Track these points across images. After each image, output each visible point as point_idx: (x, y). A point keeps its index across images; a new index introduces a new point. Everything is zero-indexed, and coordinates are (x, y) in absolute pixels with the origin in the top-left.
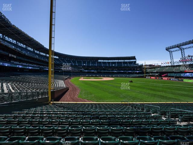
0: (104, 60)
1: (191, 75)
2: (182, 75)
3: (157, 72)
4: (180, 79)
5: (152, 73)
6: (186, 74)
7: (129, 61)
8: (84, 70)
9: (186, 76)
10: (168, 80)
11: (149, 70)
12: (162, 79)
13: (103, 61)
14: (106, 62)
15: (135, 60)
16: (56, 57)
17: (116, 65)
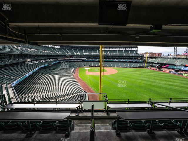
0: (105, 48)
2: (182, 68)
3: (158, 63)
4: (180, 73)
5: (153, 63)
6: (186, 68)
7: (130, 49)
8: (86, 59)
9: (186, 70)
11: (150, 60)
12: (163, 70)
15: (137, 49)
16: (57, 46)
17: (118, 54)
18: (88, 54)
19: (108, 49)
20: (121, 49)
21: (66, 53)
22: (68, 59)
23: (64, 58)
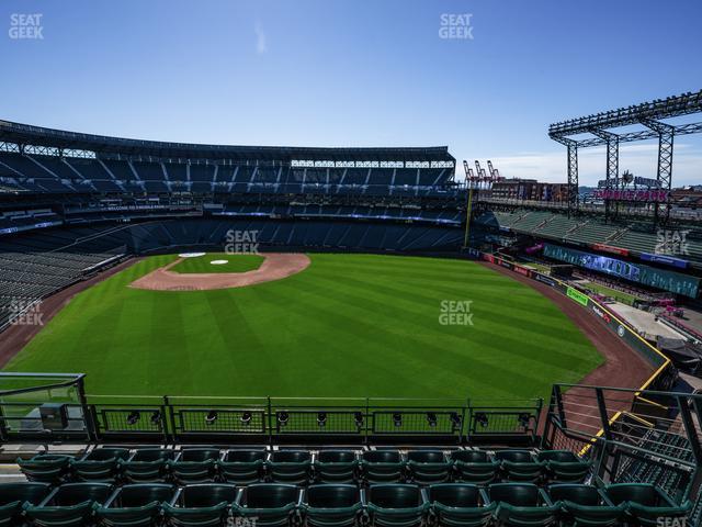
0: (315, 160)
1: (615, 266)
2: (584, 261)
3: (510, 234)
4: (560, 283)
6: (595, 260)
7: (425, 165)
8: (221, 210)
12: (514, 267)
13: (309, 164)
14: (324, 170)
15: (449, 164)
16: (79, 152)
17: (364, 187)
18: (231, 184)
19: (330, 164)
20: (385, 165)
21: (119, 182)
22: (126, 208)
23: (105, 204)
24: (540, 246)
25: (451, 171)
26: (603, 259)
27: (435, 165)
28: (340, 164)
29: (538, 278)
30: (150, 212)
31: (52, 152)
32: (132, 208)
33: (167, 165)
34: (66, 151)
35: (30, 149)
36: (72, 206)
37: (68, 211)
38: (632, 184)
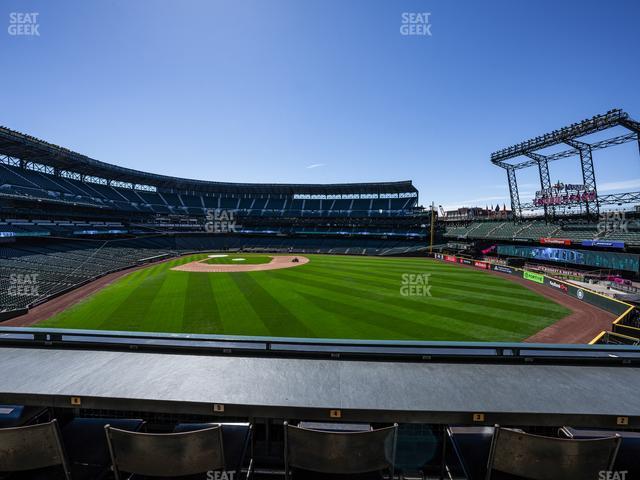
1: (557, 255)
2: (534, 253)
3: (468, 240)
4: (516, 269)
5: (454, 239)
6: (543, 252)
7: (395, 196)
8: (241, 229)
9: (544, 258)
10: (487, 268)
11: (451, 231)
12: (474, 263)
14: (318, 201)
15: (413, 195)
16: (145, 186)
17: (349, 211)
18: (249, 211)
19: (323, 197)
20: (363, 196)
21: (170, 207)
22: (172, 225)
23: (159, 222)
24: (493, 247)
25: (415, 199)
26: (549, 250)
27: (402, 195)
28: (330, 197)
29: (496, 268)
30: (190, 229)
31: (129, 185)
32: (177, 225)
33: (204, 197)
34: (137, 185)
35: (114, 183)
36: (136, 221)
37: (132, 224)
38: (563, 191)
